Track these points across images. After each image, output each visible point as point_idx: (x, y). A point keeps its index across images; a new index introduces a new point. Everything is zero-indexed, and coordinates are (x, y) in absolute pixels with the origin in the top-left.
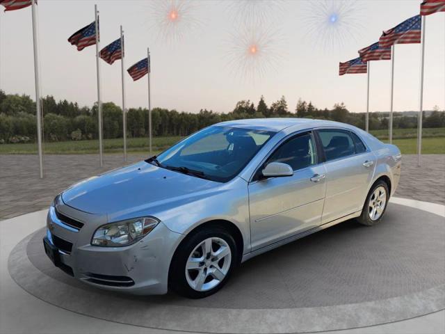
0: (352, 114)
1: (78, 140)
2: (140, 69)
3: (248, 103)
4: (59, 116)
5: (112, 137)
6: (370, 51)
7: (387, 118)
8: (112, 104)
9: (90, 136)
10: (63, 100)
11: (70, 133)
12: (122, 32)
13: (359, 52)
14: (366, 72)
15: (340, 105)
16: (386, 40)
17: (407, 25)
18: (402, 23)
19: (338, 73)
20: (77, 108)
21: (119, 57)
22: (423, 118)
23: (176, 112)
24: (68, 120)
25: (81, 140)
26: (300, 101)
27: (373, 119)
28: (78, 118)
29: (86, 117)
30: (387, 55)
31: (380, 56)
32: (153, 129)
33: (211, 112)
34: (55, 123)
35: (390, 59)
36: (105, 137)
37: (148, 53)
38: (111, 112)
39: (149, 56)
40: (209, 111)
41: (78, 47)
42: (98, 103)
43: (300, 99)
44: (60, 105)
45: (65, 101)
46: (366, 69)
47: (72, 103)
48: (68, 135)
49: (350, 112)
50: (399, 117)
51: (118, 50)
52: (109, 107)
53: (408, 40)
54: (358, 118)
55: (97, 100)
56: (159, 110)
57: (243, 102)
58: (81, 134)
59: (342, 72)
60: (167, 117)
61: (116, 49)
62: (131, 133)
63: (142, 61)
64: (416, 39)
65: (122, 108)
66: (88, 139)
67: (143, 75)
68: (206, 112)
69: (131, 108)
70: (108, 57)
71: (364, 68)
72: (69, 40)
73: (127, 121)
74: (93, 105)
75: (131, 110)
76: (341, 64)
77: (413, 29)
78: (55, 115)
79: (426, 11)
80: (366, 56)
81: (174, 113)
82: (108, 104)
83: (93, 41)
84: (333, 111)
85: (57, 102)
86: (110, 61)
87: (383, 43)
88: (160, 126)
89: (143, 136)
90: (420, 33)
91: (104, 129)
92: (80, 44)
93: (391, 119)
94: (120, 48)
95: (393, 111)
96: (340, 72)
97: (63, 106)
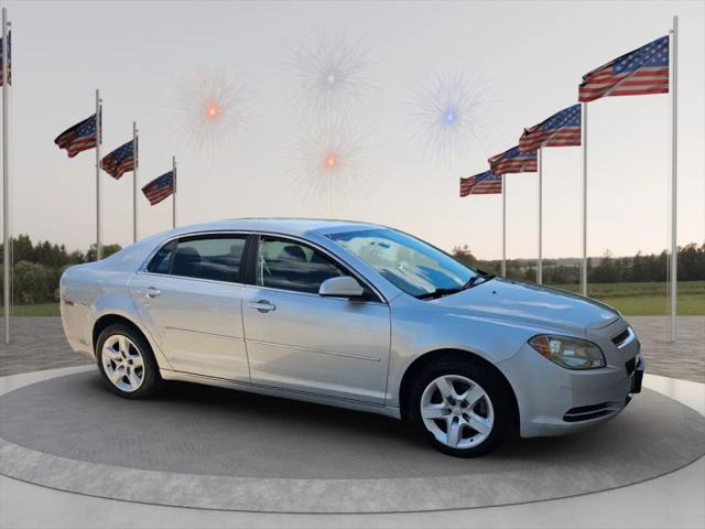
0: (481, 263)
2: (161, 188)
4: (37, 266)
6: (505, 160)
7: (534, 268)
8: (116, 246)
10: (43, 242)
11: (53, 292)
12: (135, 131)
13: (489, 161)
14: (500, 192)
15: (462, 249)
16: (530, 142)
17: (560, 120)
18: (553, 117)
19: (459, 193)
20: (64, 253)
21: (130, 168)
22: (589, 268)
27: (513, 269)
30: (532, 165)
31: (520, 166)
34: (29, 276)
35: (535, 171)
37: (174, 163)
39: (175, 169)
41: (70, 151)
42: (96, 245)
44: (39, 248)
45: (47, 243)
46: (500, 188)
47: (56, 246)
48: (49, 294)
49: (478, 259)
50: (553, 267)
51: (129, 158)
52: (112, 250)
53: (563, 141)
54: (490, 268)
55: (95, 241)
59: (464, 193)
61: (126, 156)
63: (165, 175)
64: (574, 140)
67: (166, 196)
70: (113, 168)
71: (497, 185)
72: (57, 141)
74: (88, 248)
76: (463, 181)
77: (569, 125)
78: (31, 264)
79: (587, 95)
80: (501, 166)
82: (111, 246)
83: (92, 142)
85: (34, 244)
86: (116, 175)
87: (524, 146)
90: (579, 131)
92: (72, 147)
93: (539, 270)
94: (132, 155)
95: (543, 257)
96: (462, 191)
97: (43, 251)
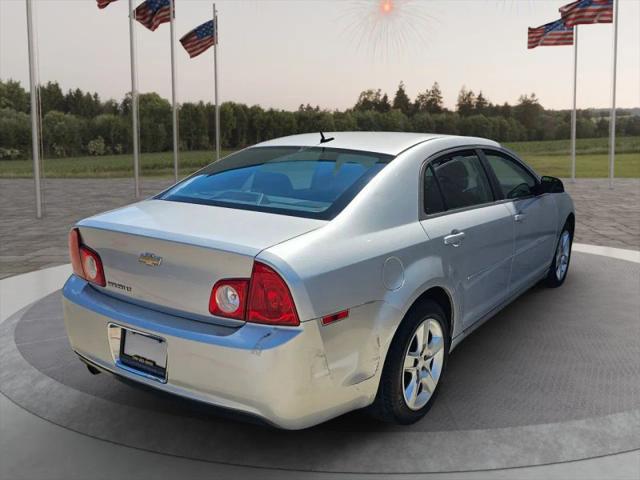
0: (549, 113)
1: (99, 154)
2: (201, 39)
3: (378, 94)
4: (67, 116)
5: (154, 151)
6: (578, 9)
7: (606, 118)
8: (155, 95)
9: (119, 148)
10: (74, 90)
11: (86, 143)
13: (560, 10)
14: (572, 44)
15: (529, 97)
19: (526, 44)
20: (97, 102)
21: (166, 19)
23: (259, 108)
24: (83, 121)
25: (105, 154)
26: (463, 91)
27: (583, 120)
28: (100, 119)
29: (112, 117)
30: (607, 16)
32: (222, 135)
33: (318, 108)
34: (60, 126)
35: (611, 22)
36: (143, 150)
37: (215, 11)
38: (153, 109)
39: (216, 18)
40: (314, 107)
41: (100, 2)
42: (131, 94)
43: (464, 87)
44: (69, 96)
45: (78, 91)
46: (572, 39)
47: (88, 94)
48: (82, 147)
49: (546, 108)
50: (627, 117)
51: (166, 7)
52: (150, 100)
54: (559, 118)
55: (130, 90)
56: (232, 105)
57: (370, 93)
58: (103, 145)
59: (532, 44)
60: (245, 116)
61: (161, 6)
62: (185, 143)
63: (204, 25)
65: (171, 102)
66: (116, 153)
67: (206, 47)
68: (309, 108)
69: (187, 101)
70: (148, 19)
71: (568, 36)
73: (180, 124)
74: (124, 97)
75: (187, 106)
76: (531, 31)
78: (62, 114)
80: (573, 16)
81: (256, 110)
82: (148, 95)
84: (517, 108)
85: (65, 92)
86: (151, 26)
88: (234, 131)
89: (205, 149)
91: (142, 136)
93: (612, 120)
94: (169, 4)
95: (617, 107)
96: (529, 43)
97: (74, 99)
